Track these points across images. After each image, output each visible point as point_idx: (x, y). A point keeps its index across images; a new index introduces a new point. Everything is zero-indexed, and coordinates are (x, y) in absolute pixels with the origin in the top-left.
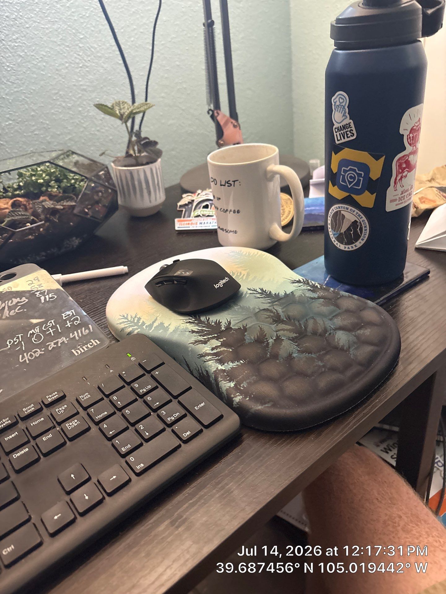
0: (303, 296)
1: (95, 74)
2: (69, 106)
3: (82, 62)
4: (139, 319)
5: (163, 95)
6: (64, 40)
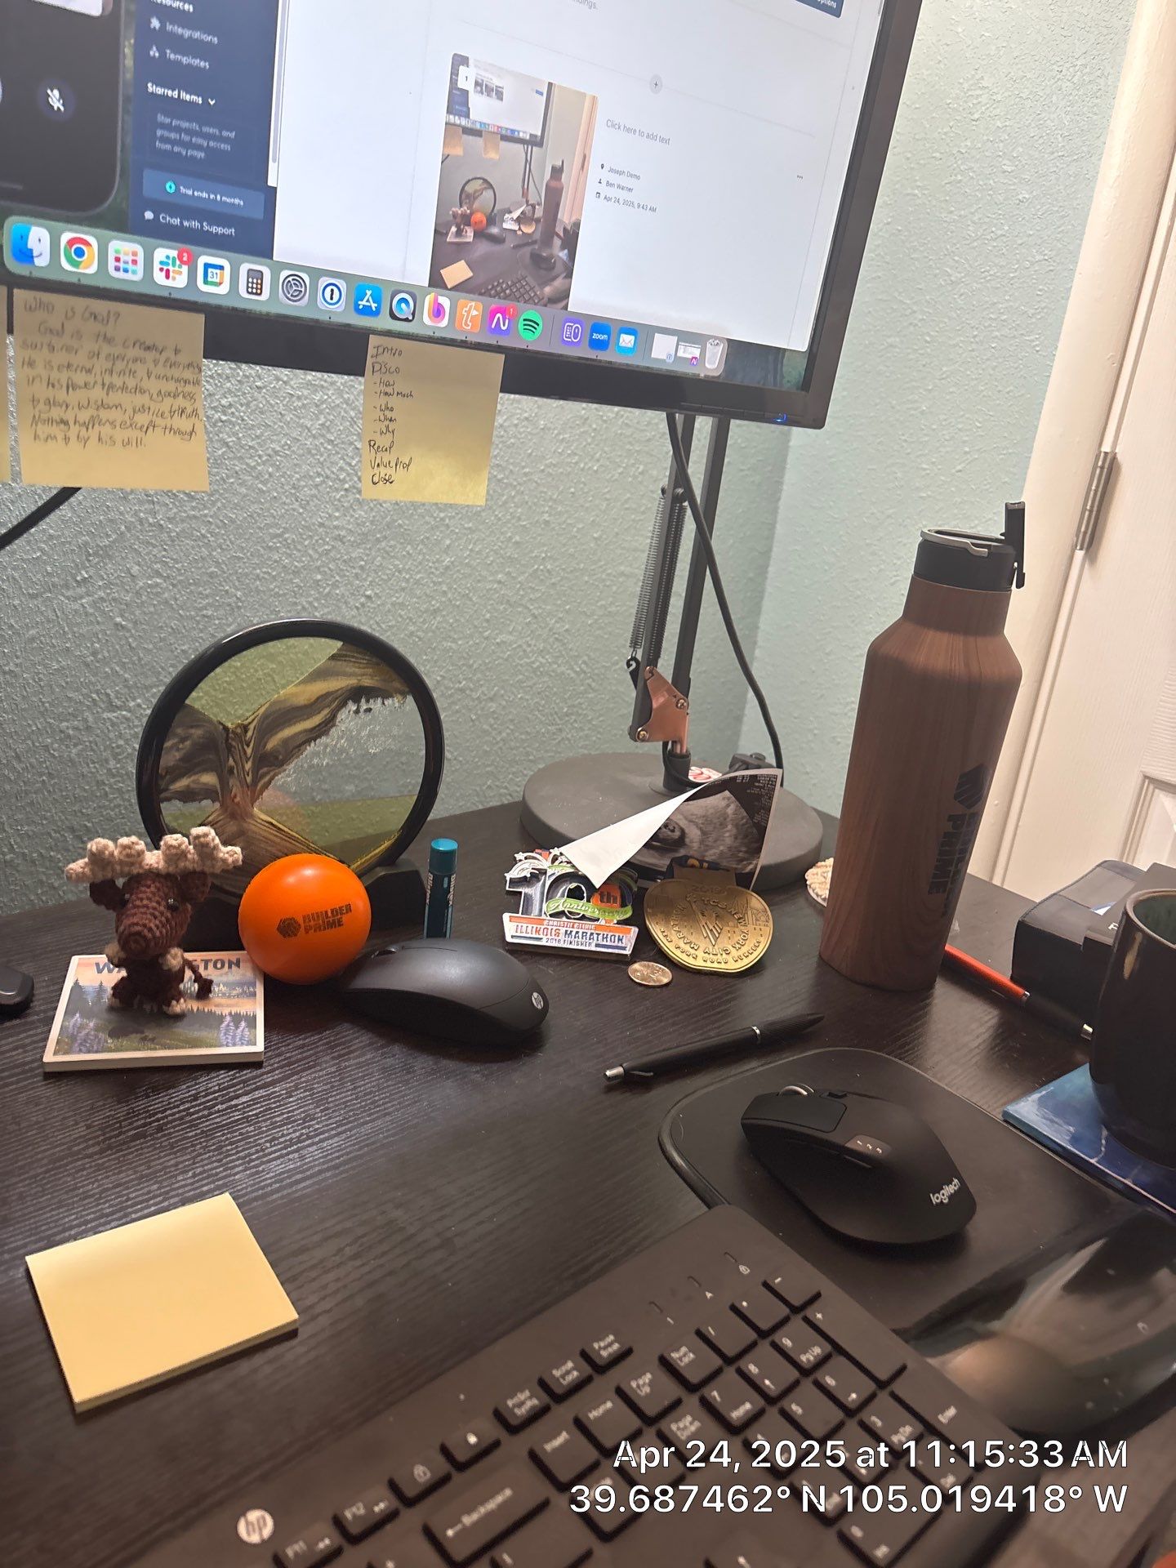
3: (350, 480)
5: (500, 576)
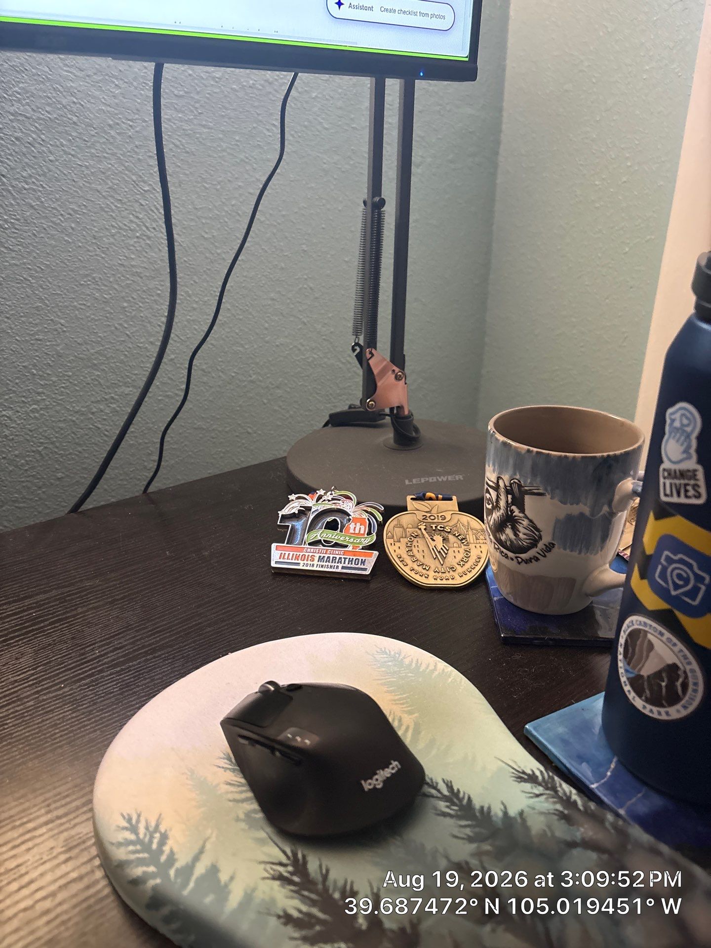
0: (549, 834)
4: (164, 838)
5: (272, 295)
6: (115, 190)
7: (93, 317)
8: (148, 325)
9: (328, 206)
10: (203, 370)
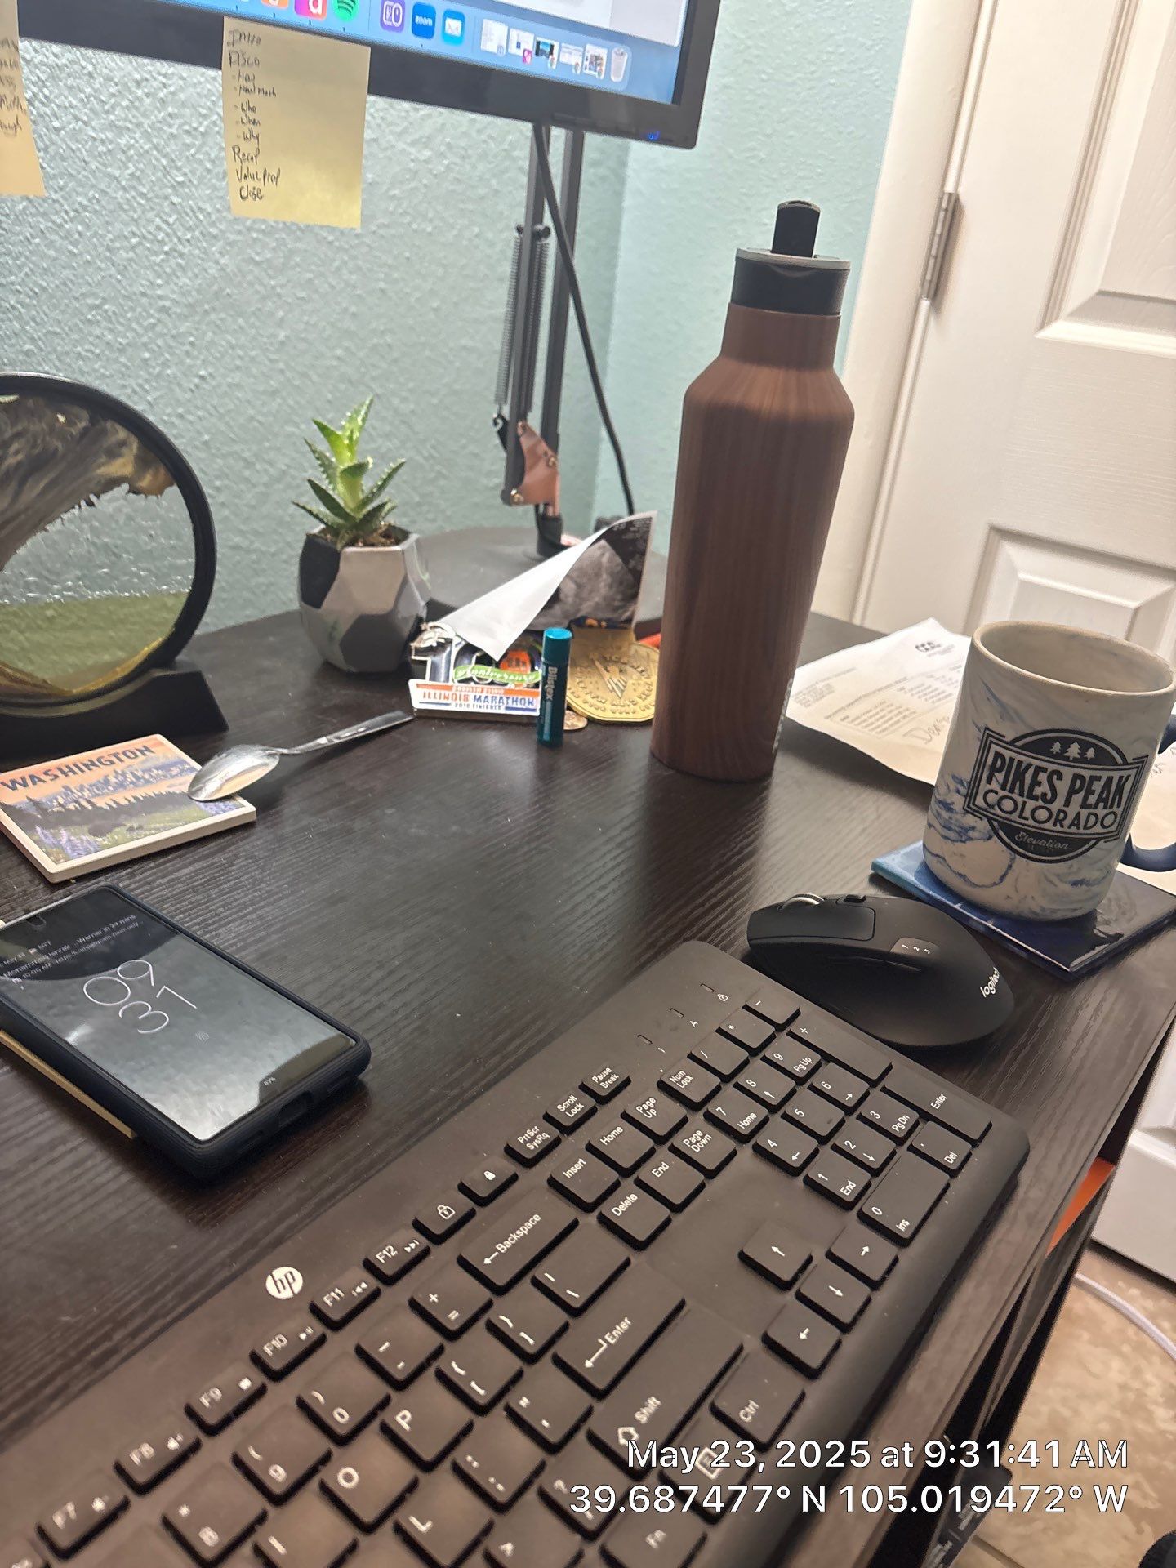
1: (196, 276)
2: (121, 344)
5: (339, 352)
6: (139, 179)
7: (102, 370)
8: (177, 390)
9: (415, 226)
10: (245, 460)
